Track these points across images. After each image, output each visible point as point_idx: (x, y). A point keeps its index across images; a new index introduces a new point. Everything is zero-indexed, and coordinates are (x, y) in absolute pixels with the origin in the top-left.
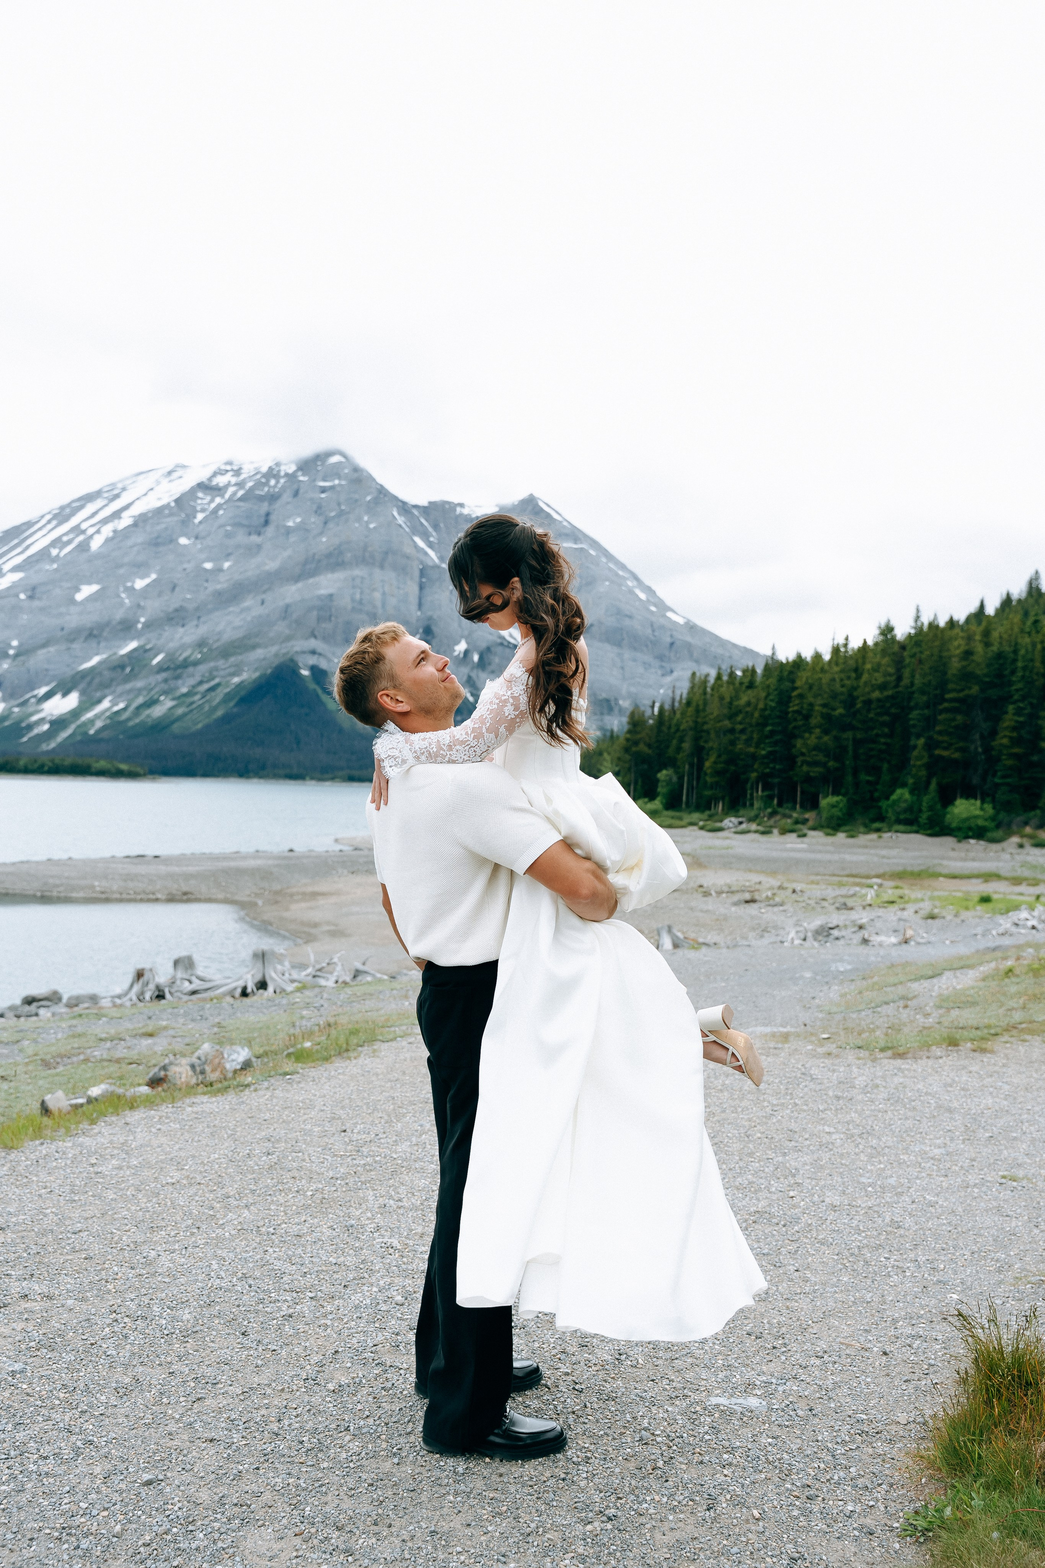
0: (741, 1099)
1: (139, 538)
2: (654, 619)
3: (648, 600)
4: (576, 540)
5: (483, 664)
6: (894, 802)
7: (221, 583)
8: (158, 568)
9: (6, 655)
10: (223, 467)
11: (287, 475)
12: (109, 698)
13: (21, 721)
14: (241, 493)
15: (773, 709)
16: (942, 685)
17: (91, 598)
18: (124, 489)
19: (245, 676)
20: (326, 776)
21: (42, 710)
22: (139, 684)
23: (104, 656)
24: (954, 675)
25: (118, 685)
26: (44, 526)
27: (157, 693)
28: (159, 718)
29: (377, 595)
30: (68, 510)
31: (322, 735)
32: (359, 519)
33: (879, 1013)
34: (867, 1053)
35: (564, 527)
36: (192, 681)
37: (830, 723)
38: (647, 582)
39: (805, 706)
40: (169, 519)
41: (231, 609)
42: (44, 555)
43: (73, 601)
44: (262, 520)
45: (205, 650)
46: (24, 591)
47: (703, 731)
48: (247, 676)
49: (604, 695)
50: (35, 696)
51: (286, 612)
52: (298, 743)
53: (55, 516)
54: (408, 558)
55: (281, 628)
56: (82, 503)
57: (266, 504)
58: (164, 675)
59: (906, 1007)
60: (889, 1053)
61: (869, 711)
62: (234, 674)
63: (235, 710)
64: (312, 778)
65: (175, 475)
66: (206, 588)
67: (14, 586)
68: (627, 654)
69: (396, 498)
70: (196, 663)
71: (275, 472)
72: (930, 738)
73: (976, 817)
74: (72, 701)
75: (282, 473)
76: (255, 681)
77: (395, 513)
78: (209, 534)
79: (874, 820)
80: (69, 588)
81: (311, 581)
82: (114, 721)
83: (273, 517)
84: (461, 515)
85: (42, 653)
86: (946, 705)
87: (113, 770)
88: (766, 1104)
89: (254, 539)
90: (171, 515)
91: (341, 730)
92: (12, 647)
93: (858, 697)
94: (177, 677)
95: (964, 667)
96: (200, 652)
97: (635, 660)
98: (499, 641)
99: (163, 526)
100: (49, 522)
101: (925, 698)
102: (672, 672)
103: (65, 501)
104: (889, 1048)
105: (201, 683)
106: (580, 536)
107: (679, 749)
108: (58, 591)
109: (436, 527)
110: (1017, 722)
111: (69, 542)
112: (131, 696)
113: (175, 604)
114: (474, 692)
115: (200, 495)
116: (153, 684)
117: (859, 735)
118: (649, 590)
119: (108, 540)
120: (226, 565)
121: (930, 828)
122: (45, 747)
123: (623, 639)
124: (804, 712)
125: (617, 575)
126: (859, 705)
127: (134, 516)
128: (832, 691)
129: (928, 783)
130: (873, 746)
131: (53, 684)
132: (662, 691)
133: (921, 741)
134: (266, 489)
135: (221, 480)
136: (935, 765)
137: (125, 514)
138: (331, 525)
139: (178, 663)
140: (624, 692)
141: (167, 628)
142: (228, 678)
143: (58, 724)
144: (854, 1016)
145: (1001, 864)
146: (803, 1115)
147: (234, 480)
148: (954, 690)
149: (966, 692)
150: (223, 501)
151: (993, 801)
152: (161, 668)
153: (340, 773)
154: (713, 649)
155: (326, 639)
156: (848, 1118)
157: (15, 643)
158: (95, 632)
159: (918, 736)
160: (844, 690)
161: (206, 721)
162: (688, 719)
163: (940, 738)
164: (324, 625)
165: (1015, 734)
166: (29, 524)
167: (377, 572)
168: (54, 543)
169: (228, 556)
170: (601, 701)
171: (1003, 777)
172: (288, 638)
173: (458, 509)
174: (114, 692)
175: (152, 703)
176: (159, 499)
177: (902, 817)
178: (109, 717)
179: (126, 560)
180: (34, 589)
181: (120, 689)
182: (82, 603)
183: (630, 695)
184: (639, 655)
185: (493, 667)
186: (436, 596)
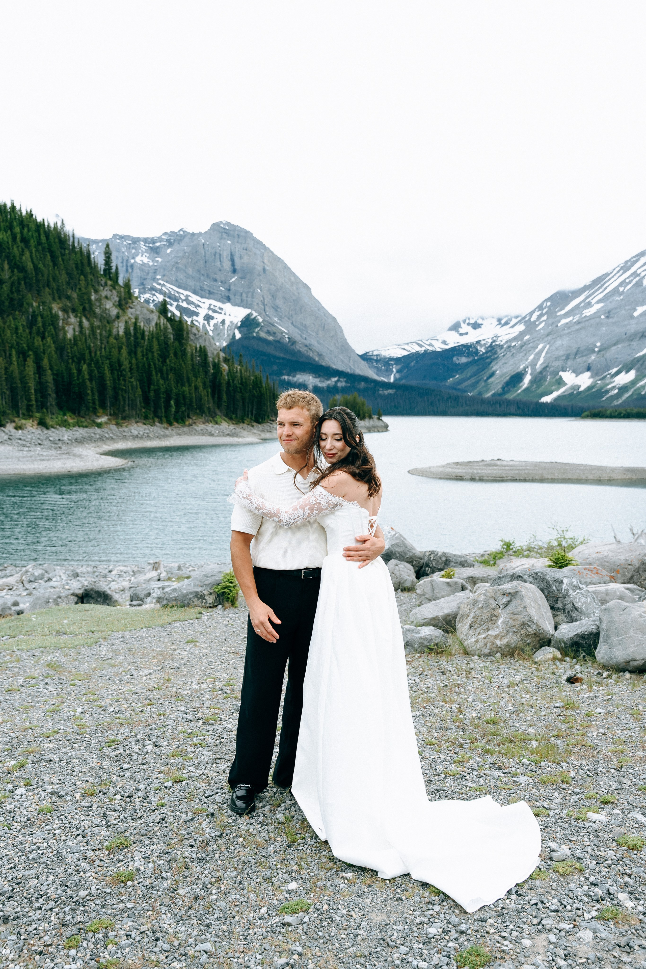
9: (593, 351)
13: (602, 388)
17: (643, 314)
21: (614, 381)
26: (615, 274)
30: (629, 263)
42: (615, 291)
43: (632, 317)
46: (604, 314)
50: (610, 374)
53: (622, 268)
67: (598, 311)
74: (632, 375)
80: (630, 309)
85: (614, 348)
92: (596, 347)
100: (618, 272)
103: (628, 258)
108: (624, 312)
111: (630, 282)
122: (616, 403)
131: (620, 367)
143: (623, 389)
157: (598, 344)
166: (607, 275)
168: (621, 285)
180: (609, 312)
182: (638, 317)
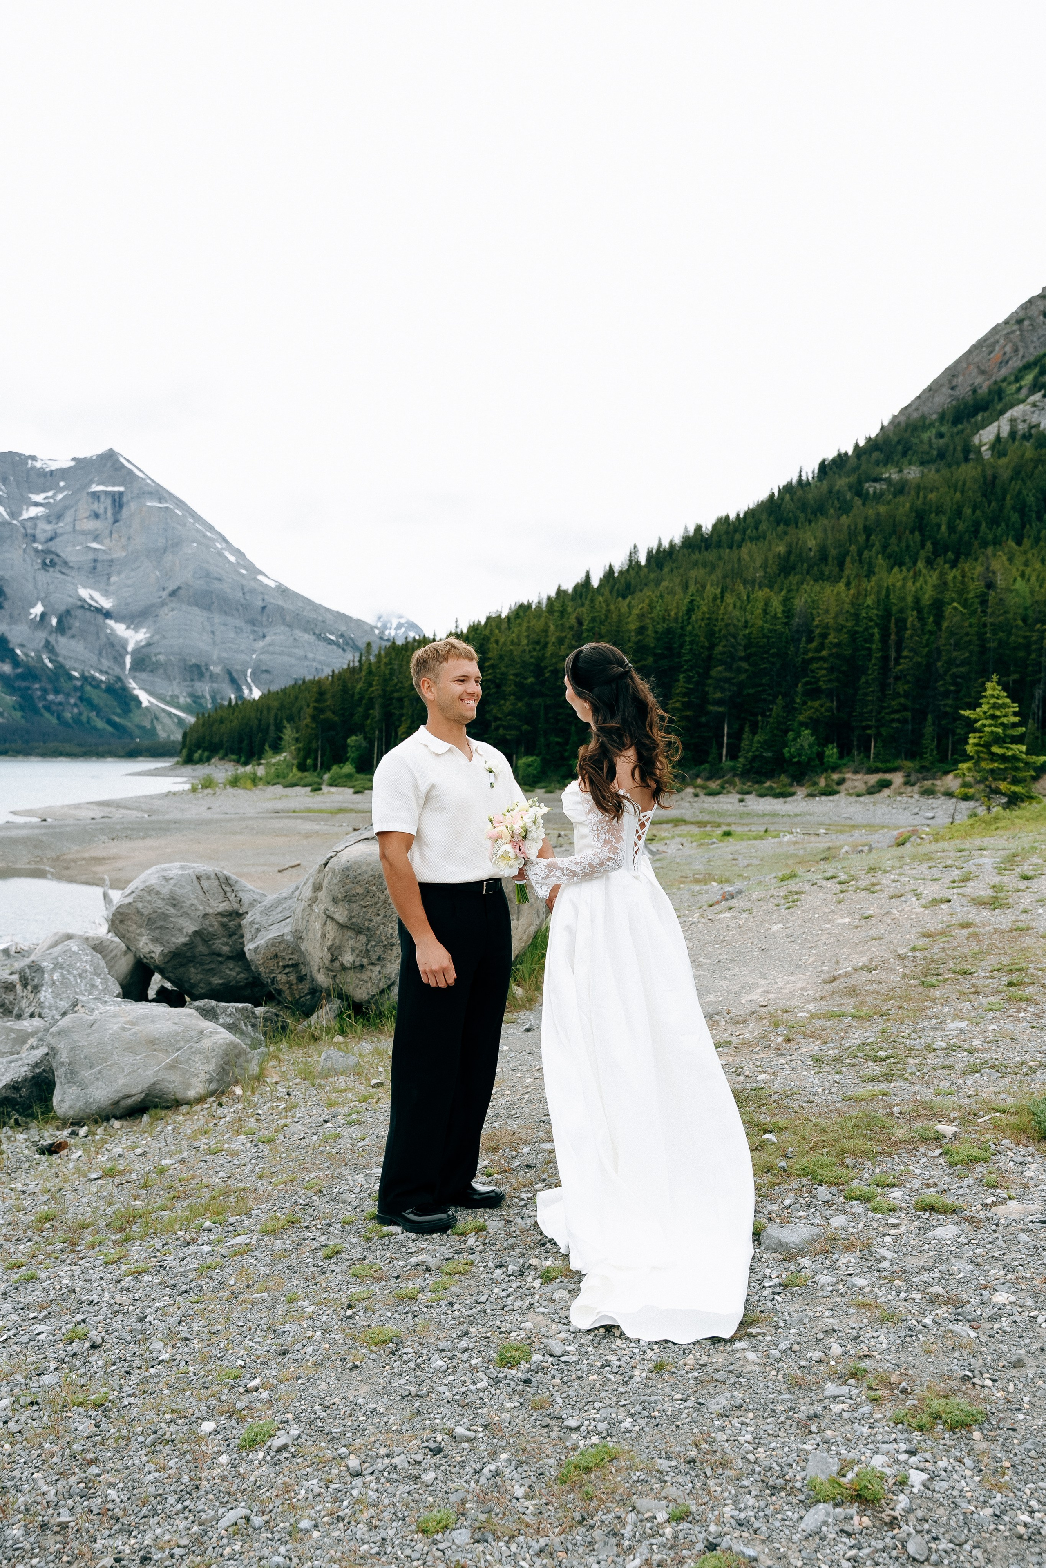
2: (244, 582)
3: (238, 563)
4: (160, 500)
5: (61, 628)
35: (148, 485)
37: (522, 691)
38: (236, 545)
47: (392, 699)
49: (194, 661)
68: (217, 619)
84: (33, 468)
97: (225, 625)
98: (79, 603)
102: (264, 636)
106: (165, 495)
107: (367, 716)
109: (4, 480)
114: (53, 658)
117: (549, 701)
118: (239, 553)
123: (213, 603)
125: (205, 536)
128: (523, 661)
130: (561, 711)
132: (254, 657)
140: (215, 657)
154: (305, 613)
170: (191, 666)
173: (30, 462)
183: (221, 660)
184: (229, 619)
185: (73, 631)
186: (8, 555)
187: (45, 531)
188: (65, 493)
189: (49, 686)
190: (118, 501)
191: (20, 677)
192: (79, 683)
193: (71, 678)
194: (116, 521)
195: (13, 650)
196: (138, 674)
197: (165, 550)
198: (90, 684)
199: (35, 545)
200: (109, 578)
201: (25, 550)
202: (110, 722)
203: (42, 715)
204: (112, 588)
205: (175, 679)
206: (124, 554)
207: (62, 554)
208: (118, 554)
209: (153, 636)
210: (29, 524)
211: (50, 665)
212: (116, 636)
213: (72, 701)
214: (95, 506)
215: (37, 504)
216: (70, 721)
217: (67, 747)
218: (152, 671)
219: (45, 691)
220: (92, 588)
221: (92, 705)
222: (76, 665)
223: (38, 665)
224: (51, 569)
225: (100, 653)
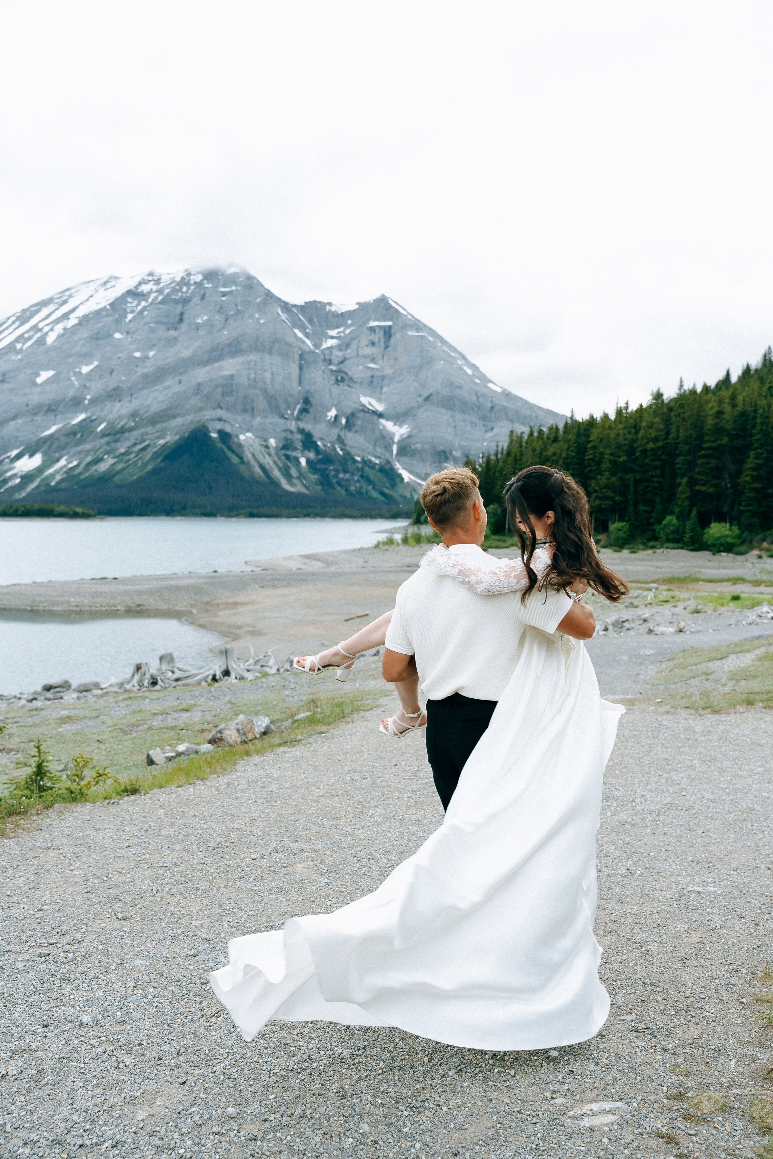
0: (627, 741)
1: (84, 334)
2: (478, 389)
3: (474, 375)
4: (418, 329)
5: (348, 426)
6: (665, 525)
7: (148, 368)
8: (99, 357)
10: (146, 278)
11: (195, 283)
12: (65, 458)
14: (160, 298)
15: (573, 457)
16: (700, 437)
17: (48, 381)
18: (70, 296)
19: (168, 439)
20: (232, 514)
21: (14, 468)
22: (88, 446)
23: (60, 426)
24: (709, 429)
25: (71, 448)
26: (10, 326)
27: (102, 452)
28: (104, 472)
29: (267, 375)
30: (28, 313)
31: (228, 482)
32: (252, 317)
33: (690, 684)
34: (693, 711)
35: (409, 319)
36: (128, 444)
37: (616, 467)
38: (473, 360)
39: (597, 455)
40: (106, 319)
41: (156, 387)
42: (11, 348)
43: (34, 384)
44: (178, 318)
45: (137, 419)
48: (170, 438)
49: (441, 448)
50: (8, 457)
51: (198, 389)
52: (210, 488)
53: (18, 319)
54: (290, 345)
55: (195, 401)
56: (39, 307)
57: (180, 306)
58: (107, 439)
59: (707, 680)
60: (709, 710)
61: (645, 457)
62: (160, 438)
63: (162, 465)
64: (222, 516)
65: (109, 285)
66: (136, 372)
68: (458, 416)
69: (279, 300)
70: (131, 430)
71: (186, 281)
72: (691, 477)
73: (726, 536)
74: (37, 460)
75: (192, 282)
76: (176, 442)
77: (279, 312)
78: (137, 330)
79: (650, 540)
80: (31, 374)
81: (216, 364)
82: (70, 475)
83: (186, 316)
84: (330, 311)
85: (12, 424)
86: (703, 452)
87: (71, 513)
88: (643, 744)
89: (172, 333)
90: (107, 315)
91: (242, 479)
93: (637, 448)
94: (117, 441)
95: (717, 424)
96: (133, 421)
97: (464, 421)
98: (361, 408)
99: (101, 325)
100: (13, 323)
101: (687, 447)
102: (492, 429)
103: (26, 306)
104: (708, 708)
105: (135, 444)
106: (421, 326)
108: (22, 376)
109: (310, 321)
110: (757, 464)
111: (30, 338)
112: (82, 456)
113: (112, 385)
114: (343, 447)
115: (129, 300)
116: (99, 446)
117: (638, 477)
118: (474, 367)
119: (59, 336)
120: (151, 354)
121: (691, 545)
122: (18, 496)
123: (455, 405)
124: (597, 459)
125: (450, 356)
126: (638, 454)
127: (79, 317)
128: (617, 443)
129: (690, 511)
130: (648, 484)
131: (22, 448)
132: (485, 444)
133: (685, 480)
134: (180, 294)
135: (145, 288)
136: (695, 498)
137: (72, 316)
138: (230, 321)
139: (117, 430)
140: (456, 445)
141: (107, 403)
142: (156, 441)
143: (27, 478)
144: (673, 686)
145: (745, 571)
146: (669, 750)
147: (155, 288)
148: (709, 441)
149: (719, 442)
150: (147, 304)
151: (739, 524)
152: (104, 434)
153: (243, 511)
154: (523, 411)
155: (228, 409)
156: (698, 751)
158: (53, 407)
159: (683, 476)
160: (626, 442)
161: (140, 474)
162: (509, 466)
163: (699, 477)
164: (227, 399)
165: (755, 473)
167: (267, 356)
168: (18, 339)
169: (152, 347)
170: (439, 452)
171: (746, 506)
172: (201, 409)
173: (328, 307)
174: (69, 453)
175: (98, 461)
176: (98, 303)
177: (671, 537)
178: (66, 472)
179: (74, 351)
180: (4, 375)
181: (74, 450)
182: (42, 385)
183: (461, 447)
184: (467, 417)
185: (357, 428)
186: (312, 375)
187: (337, 357)
188: (352, 328)
189: (340, 468)
190: (388, 332)
191: (320, 461)
192: (360, 465)
193: (355, 461)
194: (387, 347)
195: (315, 443)
196: (402, 458)
197: (421, 367)
198: (368, 466)
199: (331, 367)
200: (382, 389)
201: (324, 371)
202: (382, 493)
203: (335, 488)
204: (383, 396)
205: (428, 461)
206: (392, 371)
207: (349, 373)
208: (388, 371)
209: (412, 430)
210: (327, 352)
211: (341, 453)
212: (387, 431)
213: (356, 478)
214: (372, 337)
215: (332, 337)
216: (354, 492)
217: (349, 511)
218: (411, 456)
219: (337, 471)
220: (371, 396)
221: (369, 481)
222: (359, 452)
223: (333, 453)
224: (341, 384)
225: (375, 444)
